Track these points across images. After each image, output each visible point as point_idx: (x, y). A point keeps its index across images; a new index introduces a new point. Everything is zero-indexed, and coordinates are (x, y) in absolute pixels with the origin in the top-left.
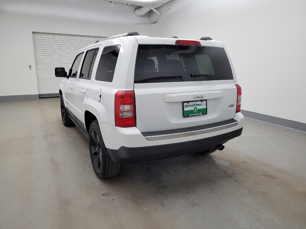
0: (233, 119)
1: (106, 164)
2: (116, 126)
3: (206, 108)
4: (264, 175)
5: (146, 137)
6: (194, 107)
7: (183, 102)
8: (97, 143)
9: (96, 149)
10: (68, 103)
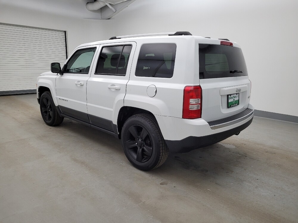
0: (247, 108)
1: (160, 156)
2: (183, 118)
3: (239, 100)
4: (275, 153)
5: (211, 126)
6: (233, 99)
7: (228, 95)
8: (138, 138)
9: (136, 143)
10: (67, 101)
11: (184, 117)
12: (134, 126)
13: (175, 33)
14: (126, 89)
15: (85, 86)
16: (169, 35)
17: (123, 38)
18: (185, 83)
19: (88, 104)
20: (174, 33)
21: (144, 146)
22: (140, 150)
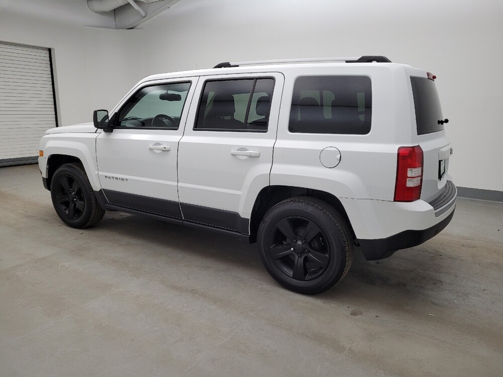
2: (395, 201)
5: (437, 211)
8: (295, 238)
9: (292, 249)
10: (127, 180)
11: (396, 199)
12: (287, 219)
13: (360, 57)
14: (273, 155)
15: (173, 152)
16: (347, 62)
17: (242, 65)
18: (397, 142)
19: (180, 184)
20: (357, 58)
21: (309, 252)
22: (299, 260)
